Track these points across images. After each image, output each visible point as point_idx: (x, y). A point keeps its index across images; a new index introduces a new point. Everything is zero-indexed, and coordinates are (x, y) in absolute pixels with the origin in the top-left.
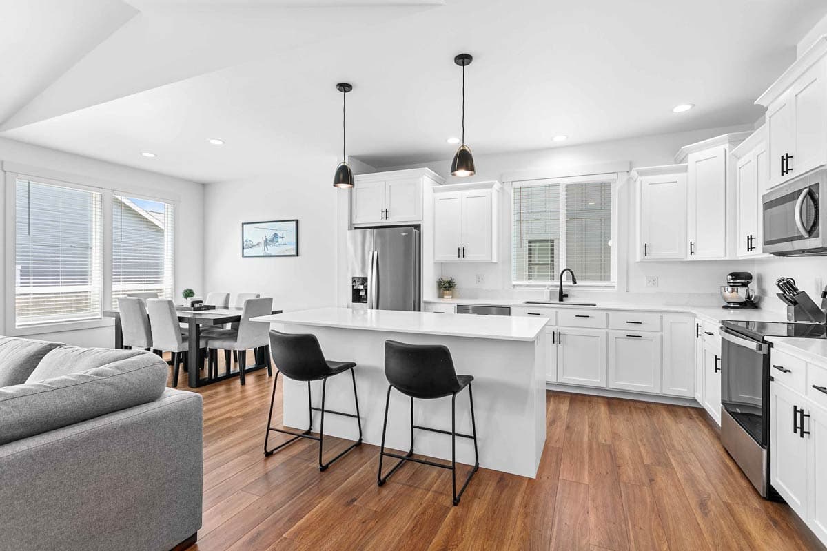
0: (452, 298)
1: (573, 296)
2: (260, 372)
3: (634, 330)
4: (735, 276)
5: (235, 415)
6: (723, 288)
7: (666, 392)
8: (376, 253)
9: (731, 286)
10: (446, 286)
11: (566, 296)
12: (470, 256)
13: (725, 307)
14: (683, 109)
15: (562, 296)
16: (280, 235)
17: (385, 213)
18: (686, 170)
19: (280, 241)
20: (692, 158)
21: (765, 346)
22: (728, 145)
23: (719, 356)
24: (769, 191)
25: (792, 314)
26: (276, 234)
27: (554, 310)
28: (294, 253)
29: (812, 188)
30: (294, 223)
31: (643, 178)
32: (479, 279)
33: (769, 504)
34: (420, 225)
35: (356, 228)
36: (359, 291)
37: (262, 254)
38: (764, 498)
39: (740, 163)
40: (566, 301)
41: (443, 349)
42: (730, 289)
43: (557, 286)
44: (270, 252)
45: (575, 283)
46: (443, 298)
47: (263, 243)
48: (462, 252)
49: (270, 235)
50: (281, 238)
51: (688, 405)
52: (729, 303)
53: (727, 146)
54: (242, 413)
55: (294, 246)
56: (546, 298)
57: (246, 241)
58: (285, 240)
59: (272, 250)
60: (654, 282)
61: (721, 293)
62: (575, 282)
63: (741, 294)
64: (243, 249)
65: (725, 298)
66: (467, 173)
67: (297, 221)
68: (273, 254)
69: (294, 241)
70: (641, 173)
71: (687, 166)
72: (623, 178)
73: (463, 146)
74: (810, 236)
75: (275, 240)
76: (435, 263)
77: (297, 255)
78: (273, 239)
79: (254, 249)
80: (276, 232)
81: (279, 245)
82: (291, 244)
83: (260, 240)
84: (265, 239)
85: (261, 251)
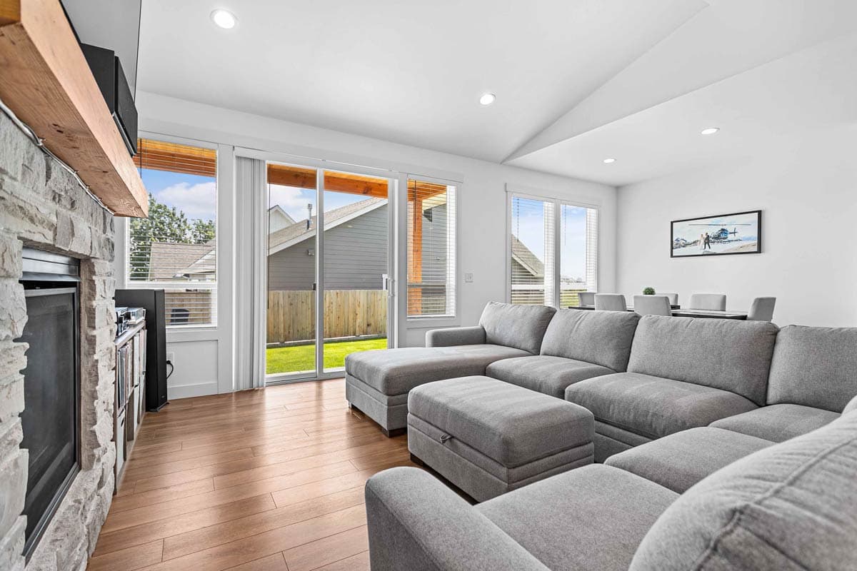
16: (730, 229)
19: (730, 237)
26: (723, 230)
28: (755, 249)
30: (755, 214)
47: (702, 241)
49: (714, 231)
50: (731, 233)
55: (755, 242)
57: (677, 240)
58: (738, 236)
59: (716, 248)
64: (672, 248)
67: (760, 213)
68: (718, 252)
69: (756, 235)
75: (722, 236)
77: (760, 251)
78: (719, 236)
79: (688, 247)
80: (724, 227)
81: (729, 241)
82: (749, 239)
83: (699, 238)
84: (706, 237)
85: (699, 249)
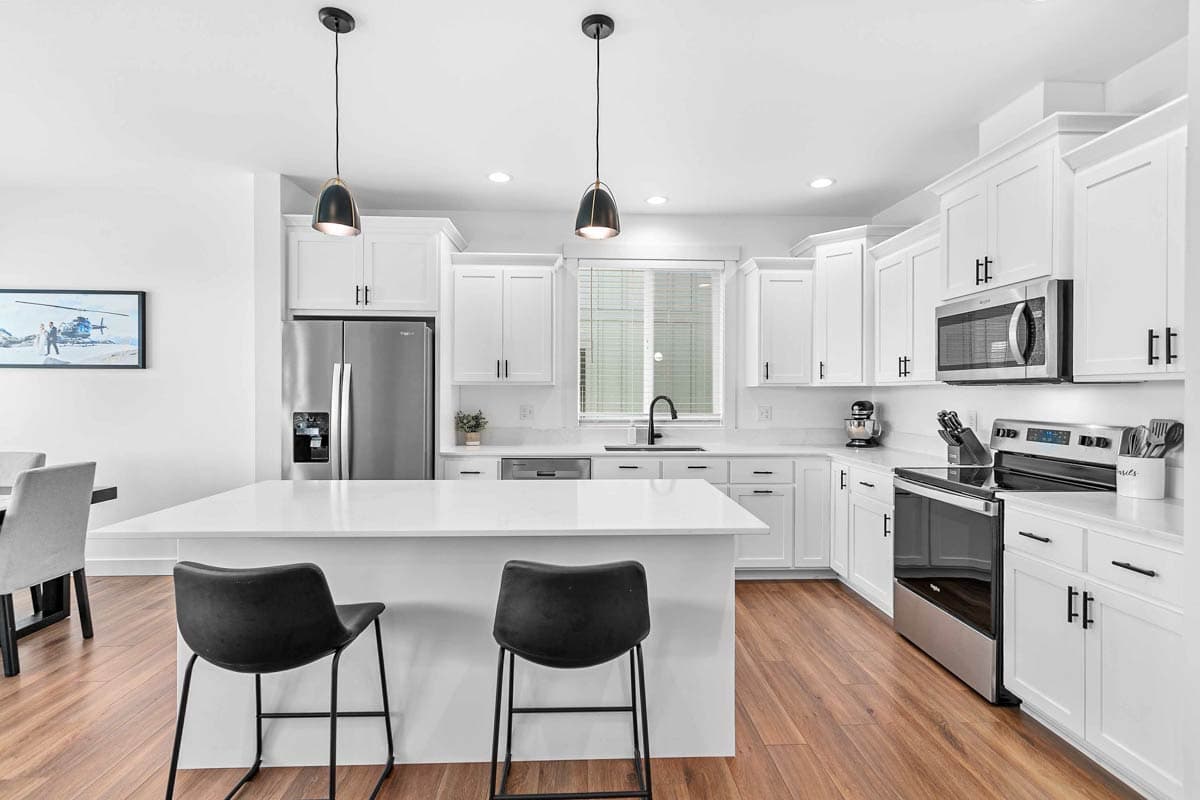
0: (481, 444)
1: (667, 436)
2: (52, 633)
3: (763, 483)
4: (862, 405)
5: (15, 773)
6: (848, 422)
7: (800, 564)
8: (347, 367)
9: (856, 419)
10: (470, 425)
11: (659, 436)
12: (517, 375)
13: (849, 445)
14: (822, 184)
15: (653, 436)
16: (94, 320)
17: (363, 294)
18: (810, 266)
19: (94, 334)
20: (822, 251)
21: (994, 506)
22: (865, 239)
23: (891, 515)
24: (944, 303)
25: (956, 456)
26: (81, 320)
27: (659, 460)
28: (135, 361)
29: (1029, 304)
30: (136, 297)
31: (764, 272)
32: (525, 412)
33: (999, 710)
34: (434, 318)
35: (297, 318)
36: (308, 438)
37: (41, 363)
38: (992, 704)
39: (879, 264)
40: (659, 443)
41: (636, 567)
42: (856, 422)
43: (646, 421)
44: (62, 358)
45: (676, 417)
46: (465, 444)
47: (43, 338)
48: (503, 368)
49: (64, 320)
50: (95, 327)
51: (820, 577)
52: (853, 440)
53: (864, 241)
54: (37, 760)
55: (136, 348)
56: (631, 442)
58: (106, 334)
59: (69, 353)
60: (767, 414)
61: (846, 427)
62: (674, 416)
63: (868, 429)
65: (849, 433)
66: (605, 231)
67: (143, 296)
68: (73, 362)
69: (135, 335)
70: (761, 265)
71: (813, 262)
72: (732, 270)
73: (598, 183)
74: (1026, 364)
75: (81, 331)
76: (453, 386)
77: (143, 364)
78: (75, 330)
79: (15, 347)
80: (83, 315)
81: (93, 342)
82: (125, 341)
83: (37, 331)
84: (49, 329)
85: (37, 353)
